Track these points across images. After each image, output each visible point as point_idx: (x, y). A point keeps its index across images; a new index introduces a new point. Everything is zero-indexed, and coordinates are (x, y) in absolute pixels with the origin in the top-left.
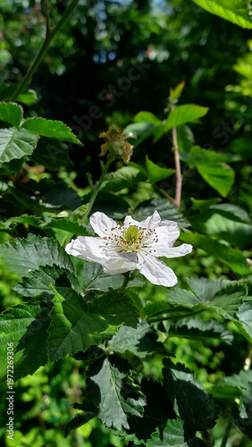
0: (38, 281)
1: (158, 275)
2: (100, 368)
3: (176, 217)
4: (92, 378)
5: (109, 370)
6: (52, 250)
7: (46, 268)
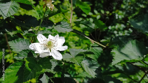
0: (22, 54)
1: (57, 56)
2: (43, 76)
3: (69, 27)
4: (40, 79)
5: (45, 76)
6: (27, 43)
7: (24, 50)
